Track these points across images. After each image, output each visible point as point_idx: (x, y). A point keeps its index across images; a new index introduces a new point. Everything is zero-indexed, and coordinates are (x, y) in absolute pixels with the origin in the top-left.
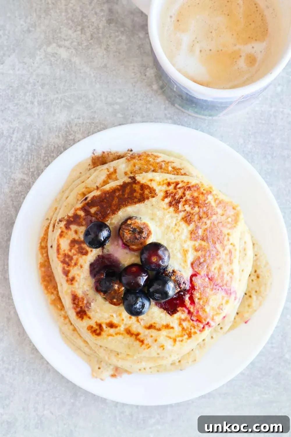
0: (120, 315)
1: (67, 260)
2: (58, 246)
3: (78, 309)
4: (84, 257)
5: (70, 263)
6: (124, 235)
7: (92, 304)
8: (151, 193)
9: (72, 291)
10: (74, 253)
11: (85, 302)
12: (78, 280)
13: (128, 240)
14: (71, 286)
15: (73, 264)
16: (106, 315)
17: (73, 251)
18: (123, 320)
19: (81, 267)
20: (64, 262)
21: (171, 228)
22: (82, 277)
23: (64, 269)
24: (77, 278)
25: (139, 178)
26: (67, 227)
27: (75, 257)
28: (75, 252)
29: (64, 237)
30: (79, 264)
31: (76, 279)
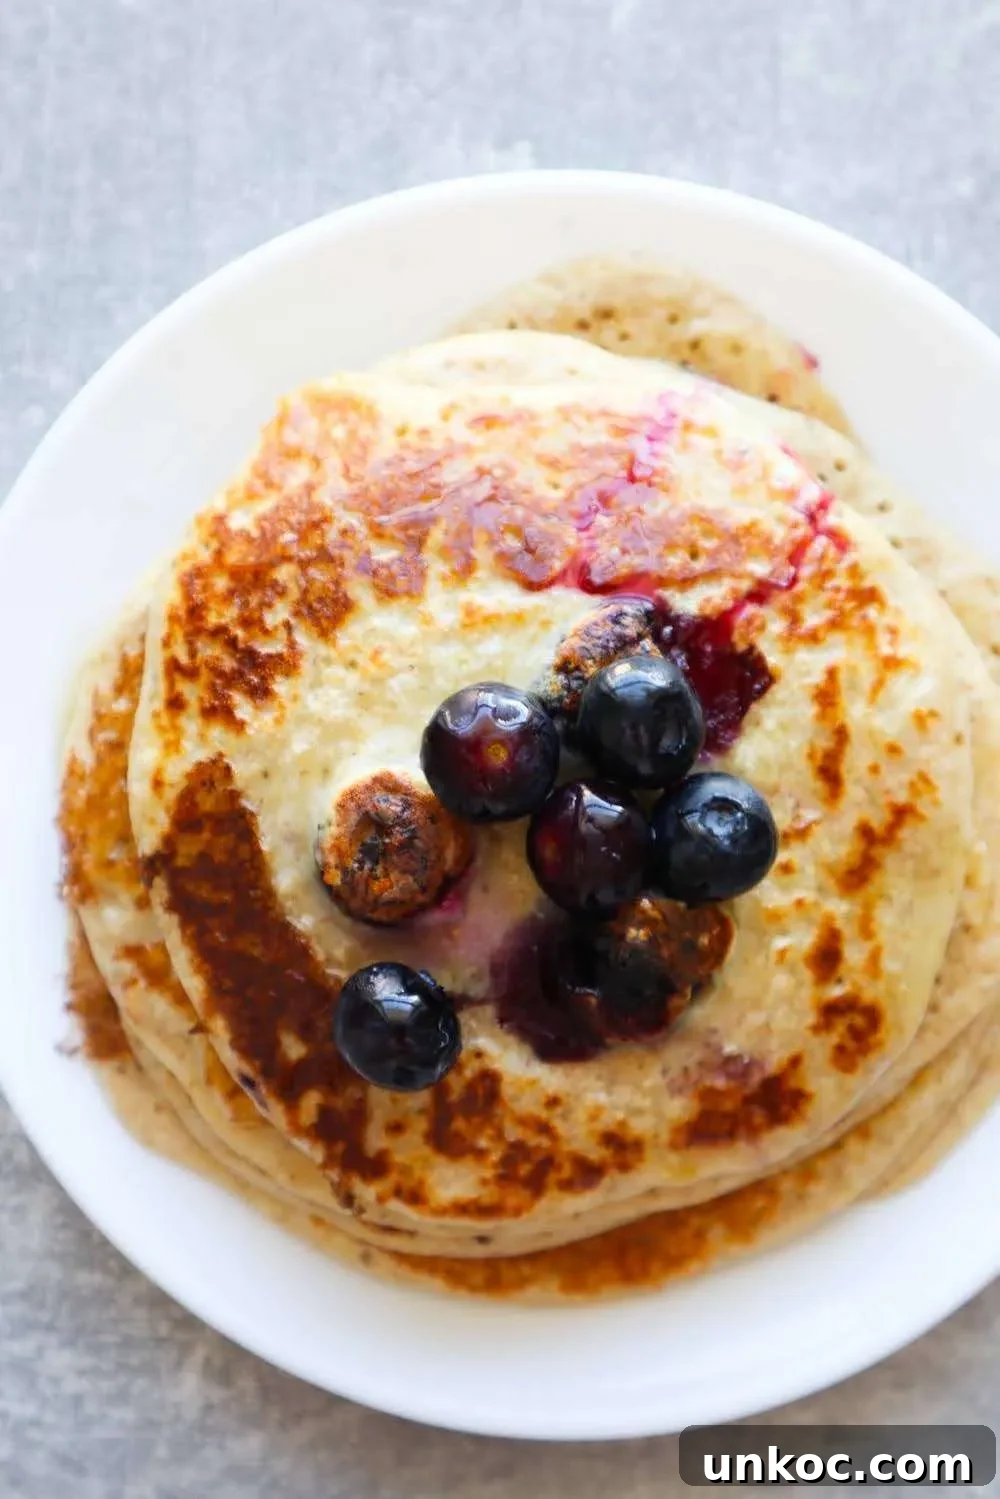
0: (775, 917)
1: (525, 1169)
2: (462, 1209)
3: (759, 1117)
4: (507, 1090)
5: (539, 1157)
6: (391, 903)
7: (730, 1048)
8: (212, 783)
9: (674, 1146)
10: (492, 1139)
11: (720, 1083)
12: (620, 1115)
13: (415, 880)
14: (649, 1153)
15: (544, 1142)
16: (781, 981)
17: (483, 1143)
18: (800, 903)
19: (553, 1102)
20: (536, 1185)
21: (366, 687)
22: (602, 1098)
23: (567, 1186)
24: (609, 1120)
25: (148, 841)
26: (376, 1167)
27: (513, 1133)
28: (489, 1132)
29: (421, 1183)
30: (544, 1114)
31: (613, 1127)
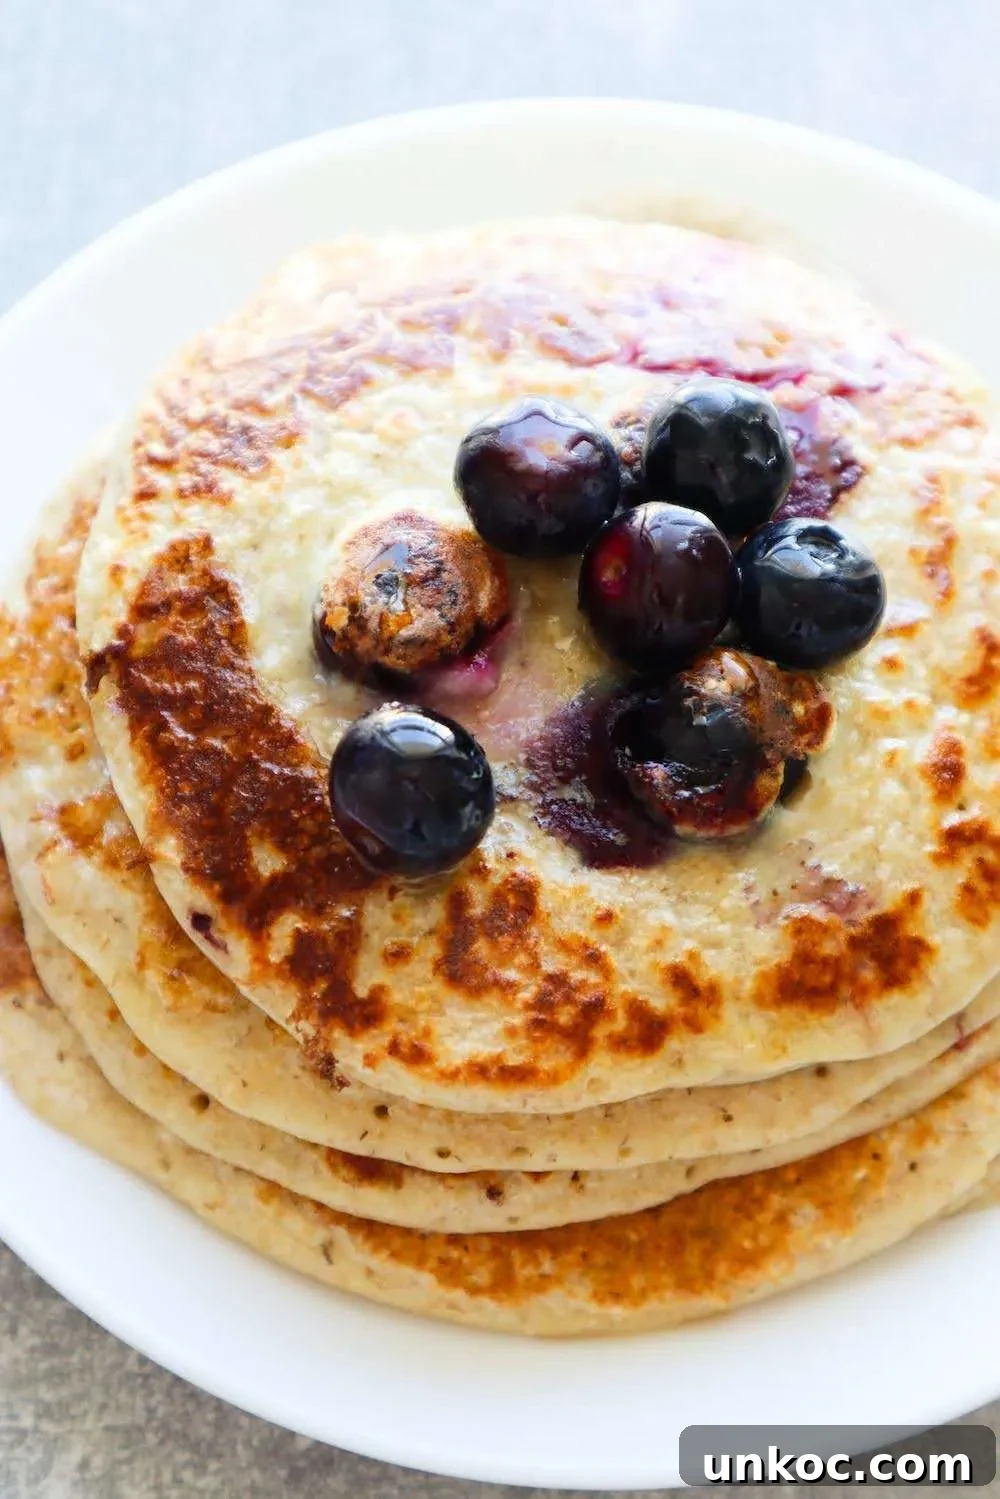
0: (881, 714)
1: (565, 1016)
2: (480, 1071)
3: (869, 974)
4: (545, 902)
5: (583, 998)
6: (409, 642)
7: (831, 869)
9: (759, 999)
10: (521, 969)
11: (818, 912)
12: (689, 945)
13: (442, 616)
14: (729, 1011)
15: (593, 977)
16: (892, 789)
17: (511, 974)
18: (910, 705)
19: (606, 918)
20: (579, 1040)
22: (668, 917)
23: (619, 1043)
24: (674, 955)
26: (364, 1014)
27: (551, 964)
28: (522, 959)
29: (427, 1033)
30: (592, 936)
31: (680, 959)
